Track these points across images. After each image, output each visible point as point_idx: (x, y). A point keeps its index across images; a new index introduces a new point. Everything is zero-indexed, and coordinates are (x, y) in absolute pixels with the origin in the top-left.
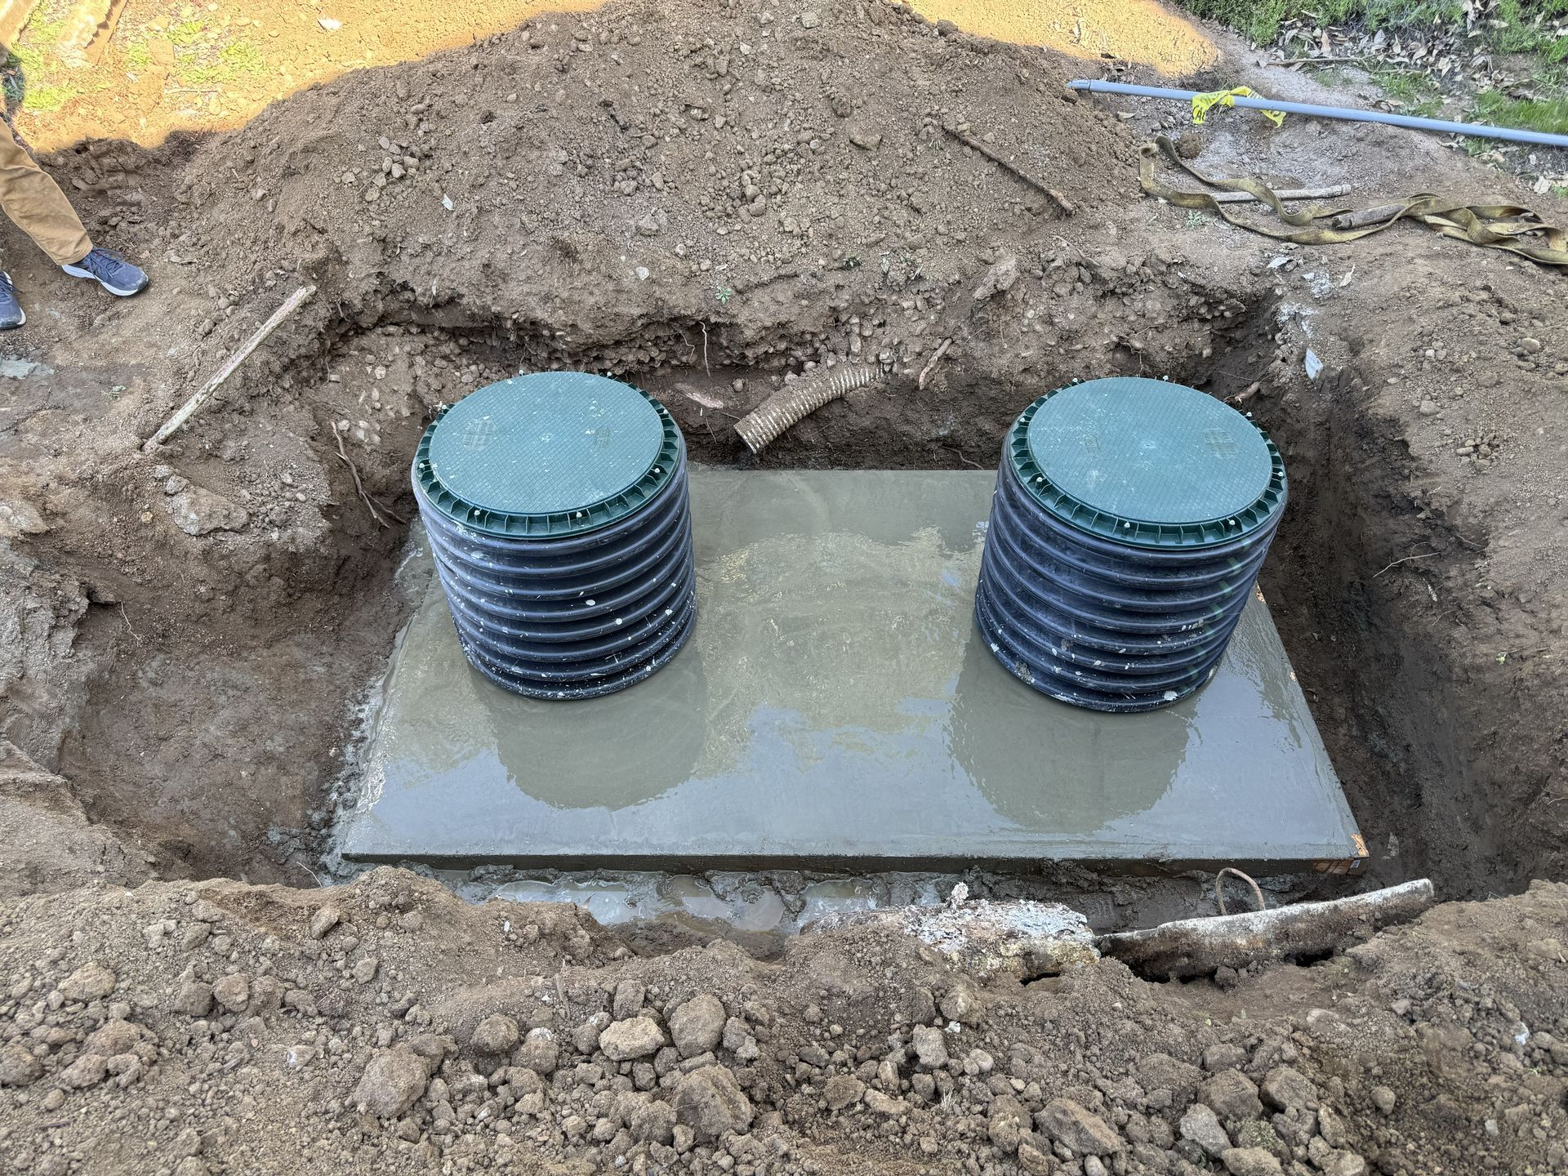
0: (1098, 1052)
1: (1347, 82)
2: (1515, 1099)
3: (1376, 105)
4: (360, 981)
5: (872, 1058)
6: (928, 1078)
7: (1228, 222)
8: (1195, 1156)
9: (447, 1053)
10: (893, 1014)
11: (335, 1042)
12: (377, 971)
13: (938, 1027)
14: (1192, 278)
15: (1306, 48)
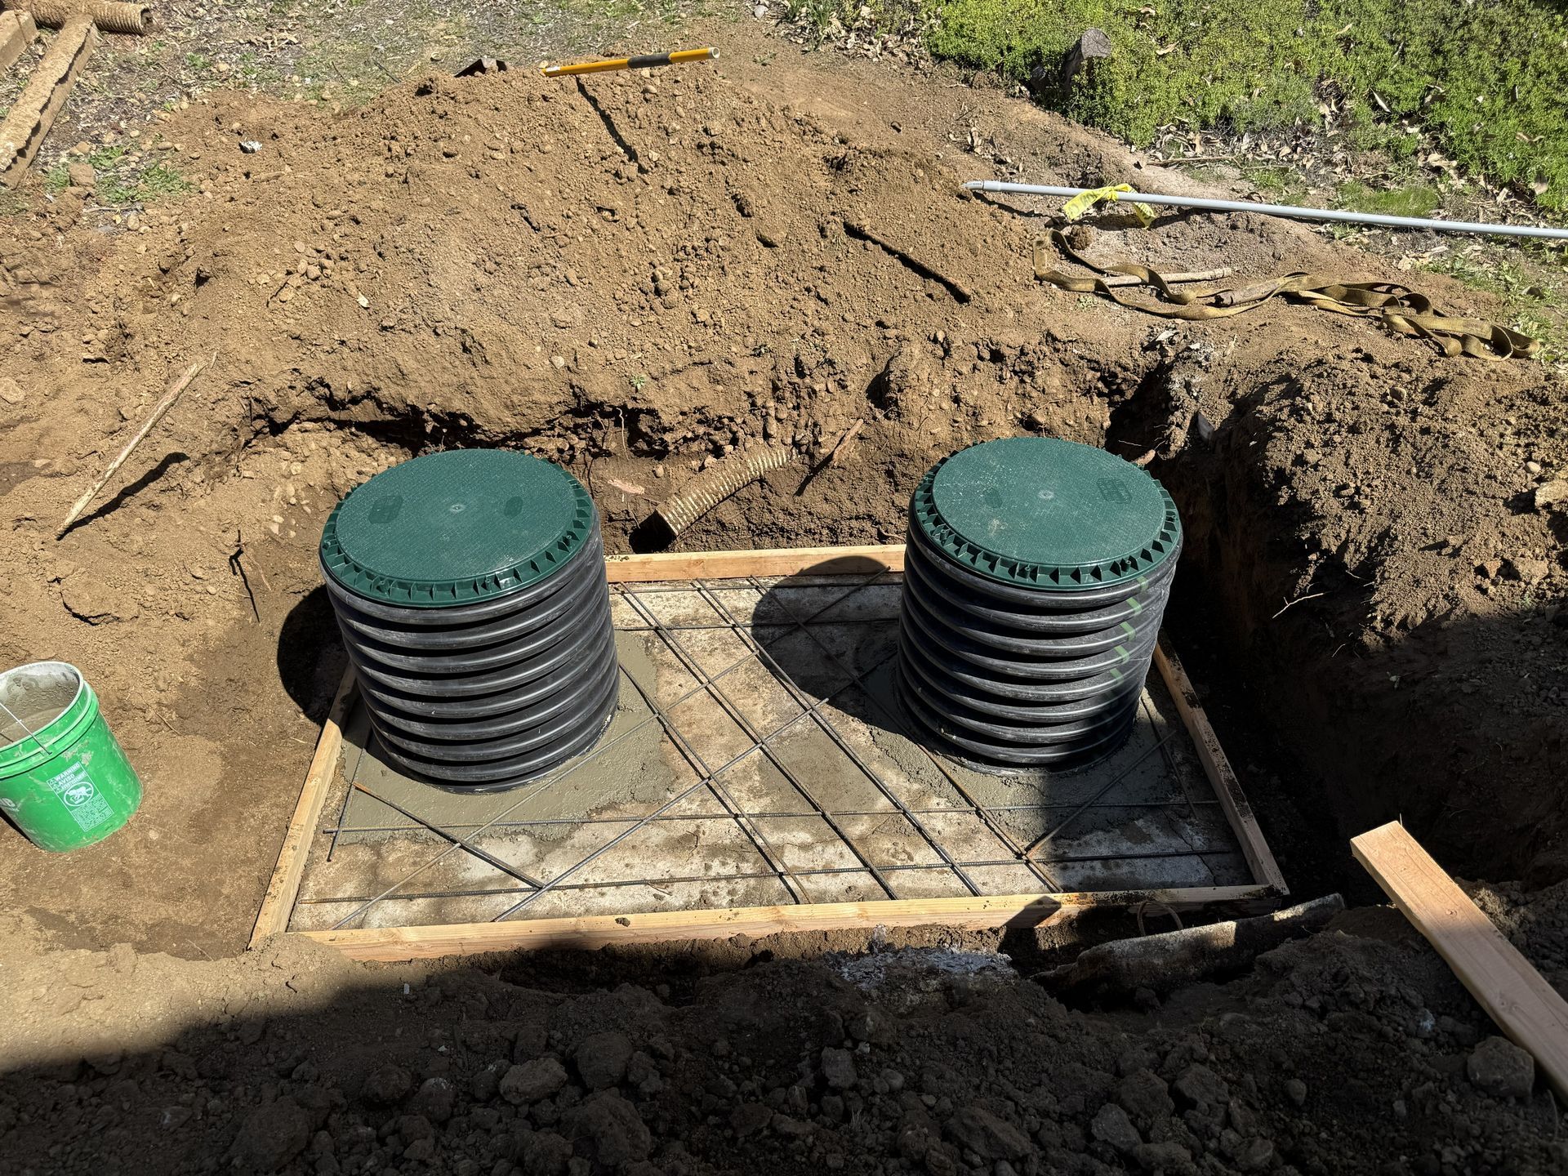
0: (1011, 1066)
1: (1220, 178)
2: (1421, 1079)
3: (1249, 198)
4: (246, 1042)
5: (780, 1086)
6: (837, 1099)
7: (1119, 303)
8: (1108, 1156)
9: (334, 1107)
10: (803, 1042)
11: (214, 1103)
12: (264, 1032)
13: (848, 1049)
14: (1087, 354)
15: (1181, 150)
